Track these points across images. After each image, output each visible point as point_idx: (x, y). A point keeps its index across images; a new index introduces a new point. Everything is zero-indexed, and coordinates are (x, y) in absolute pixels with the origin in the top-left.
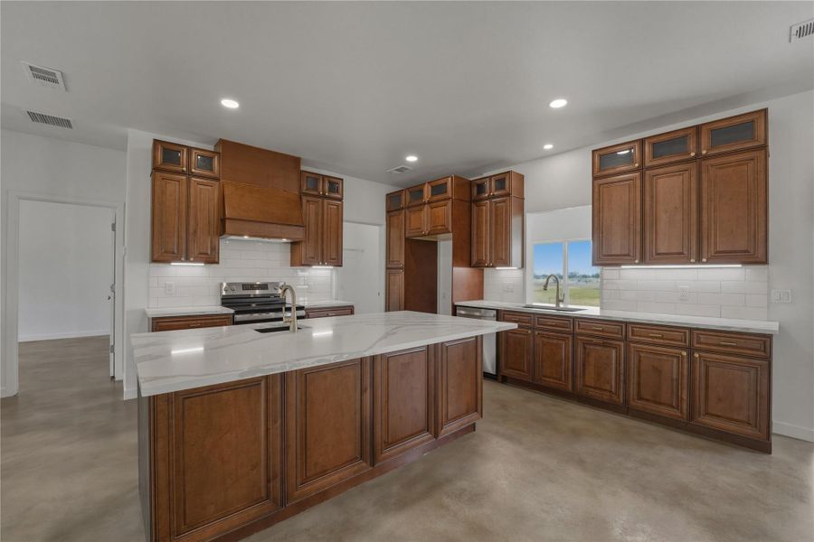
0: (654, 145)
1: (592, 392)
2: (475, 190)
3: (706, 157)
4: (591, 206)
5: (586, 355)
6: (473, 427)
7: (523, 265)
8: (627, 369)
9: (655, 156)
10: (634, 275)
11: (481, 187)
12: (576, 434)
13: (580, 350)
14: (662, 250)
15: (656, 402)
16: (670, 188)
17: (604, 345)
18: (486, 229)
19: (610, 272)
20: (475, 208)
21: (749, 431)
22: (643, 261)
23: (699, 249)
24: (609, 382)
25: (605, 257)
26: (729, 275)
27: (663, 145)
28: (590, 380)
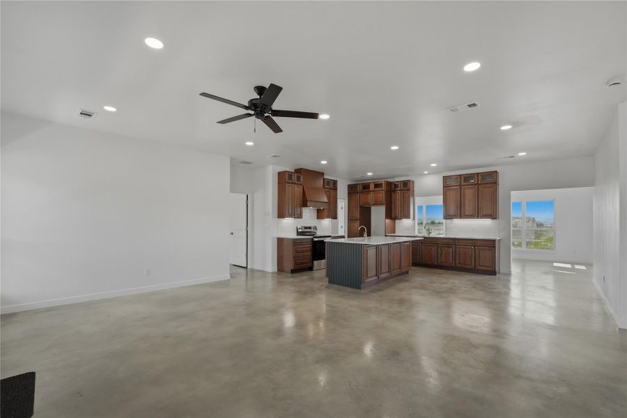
0: (464, 178)
1: (444, 264)
2: (393, 186)
3: (480, 184)
4: (442, 196)
5: (441, 251)
6: (407, 272)
7: (414, 219)
8: (455, 253)
9: (465, 181)
10: (458, 222)
11: (396, 186)
12: (440, 274)
13: (440, 250)
14: (466, 214)
15: (465, 264)
16: (469, 193)
17: (448, 247)
18: (398, 203)
19: (449, 221)
20: (393, 194)
21: (490, 269)
22: (460, 218)
23: (477, 214)
24: (449, 260)
25: (448, 216)
26: (487, 222)
27: (467, 178)
28: (443, 260)
